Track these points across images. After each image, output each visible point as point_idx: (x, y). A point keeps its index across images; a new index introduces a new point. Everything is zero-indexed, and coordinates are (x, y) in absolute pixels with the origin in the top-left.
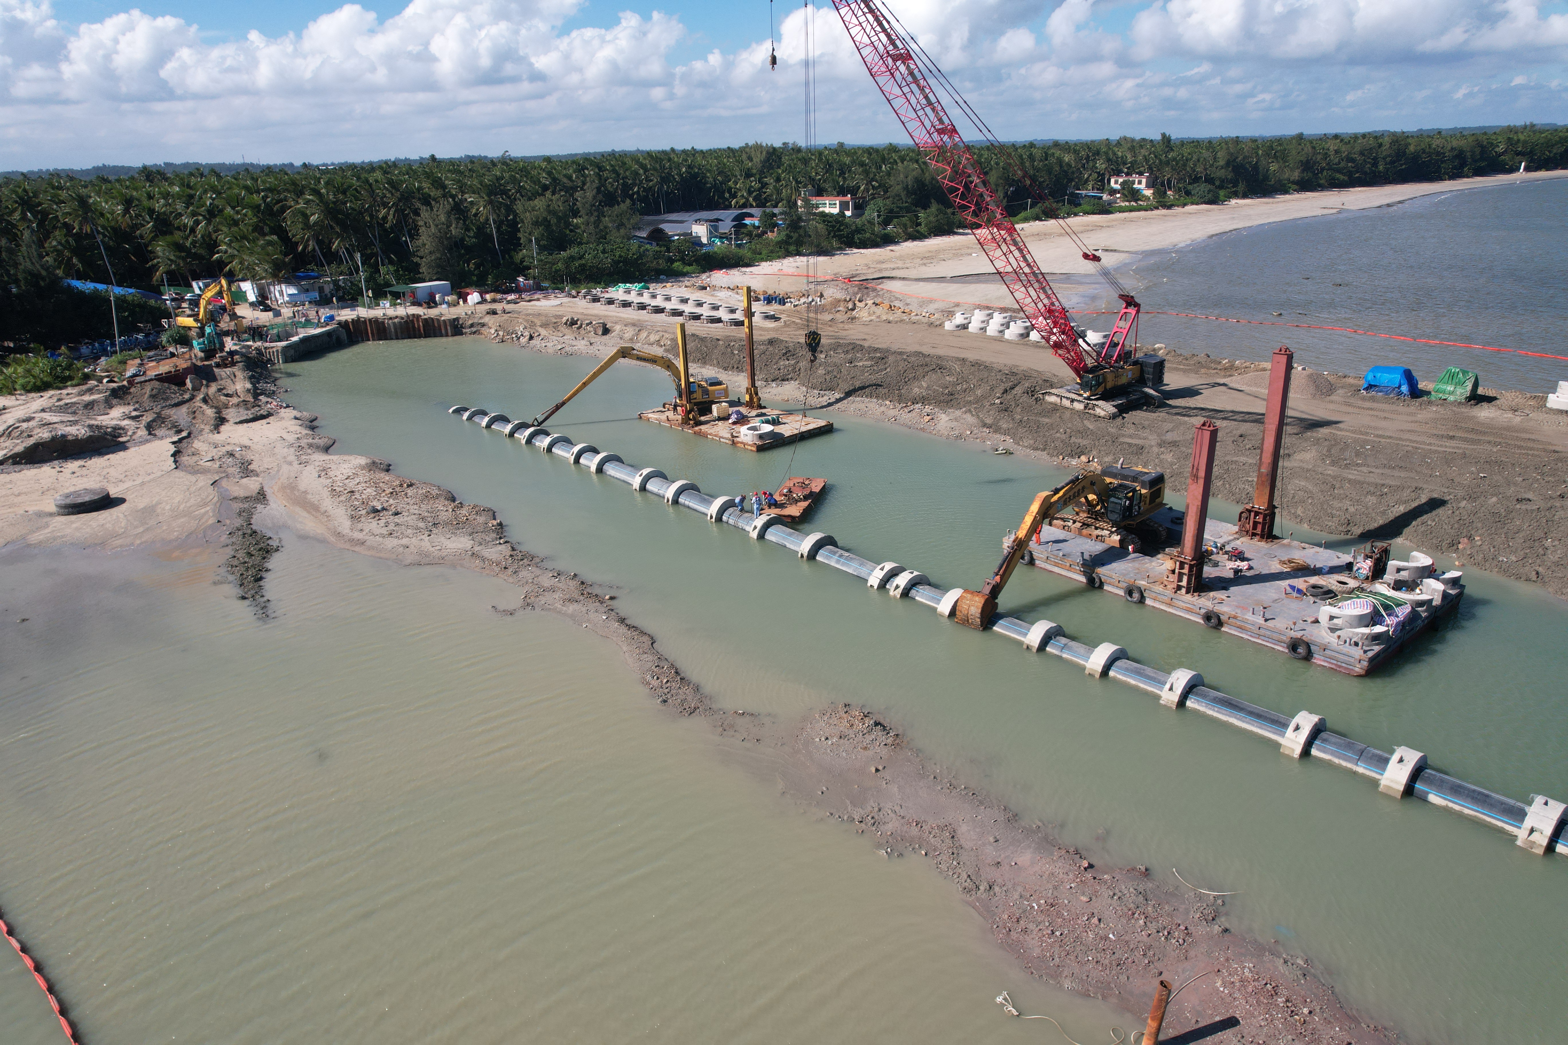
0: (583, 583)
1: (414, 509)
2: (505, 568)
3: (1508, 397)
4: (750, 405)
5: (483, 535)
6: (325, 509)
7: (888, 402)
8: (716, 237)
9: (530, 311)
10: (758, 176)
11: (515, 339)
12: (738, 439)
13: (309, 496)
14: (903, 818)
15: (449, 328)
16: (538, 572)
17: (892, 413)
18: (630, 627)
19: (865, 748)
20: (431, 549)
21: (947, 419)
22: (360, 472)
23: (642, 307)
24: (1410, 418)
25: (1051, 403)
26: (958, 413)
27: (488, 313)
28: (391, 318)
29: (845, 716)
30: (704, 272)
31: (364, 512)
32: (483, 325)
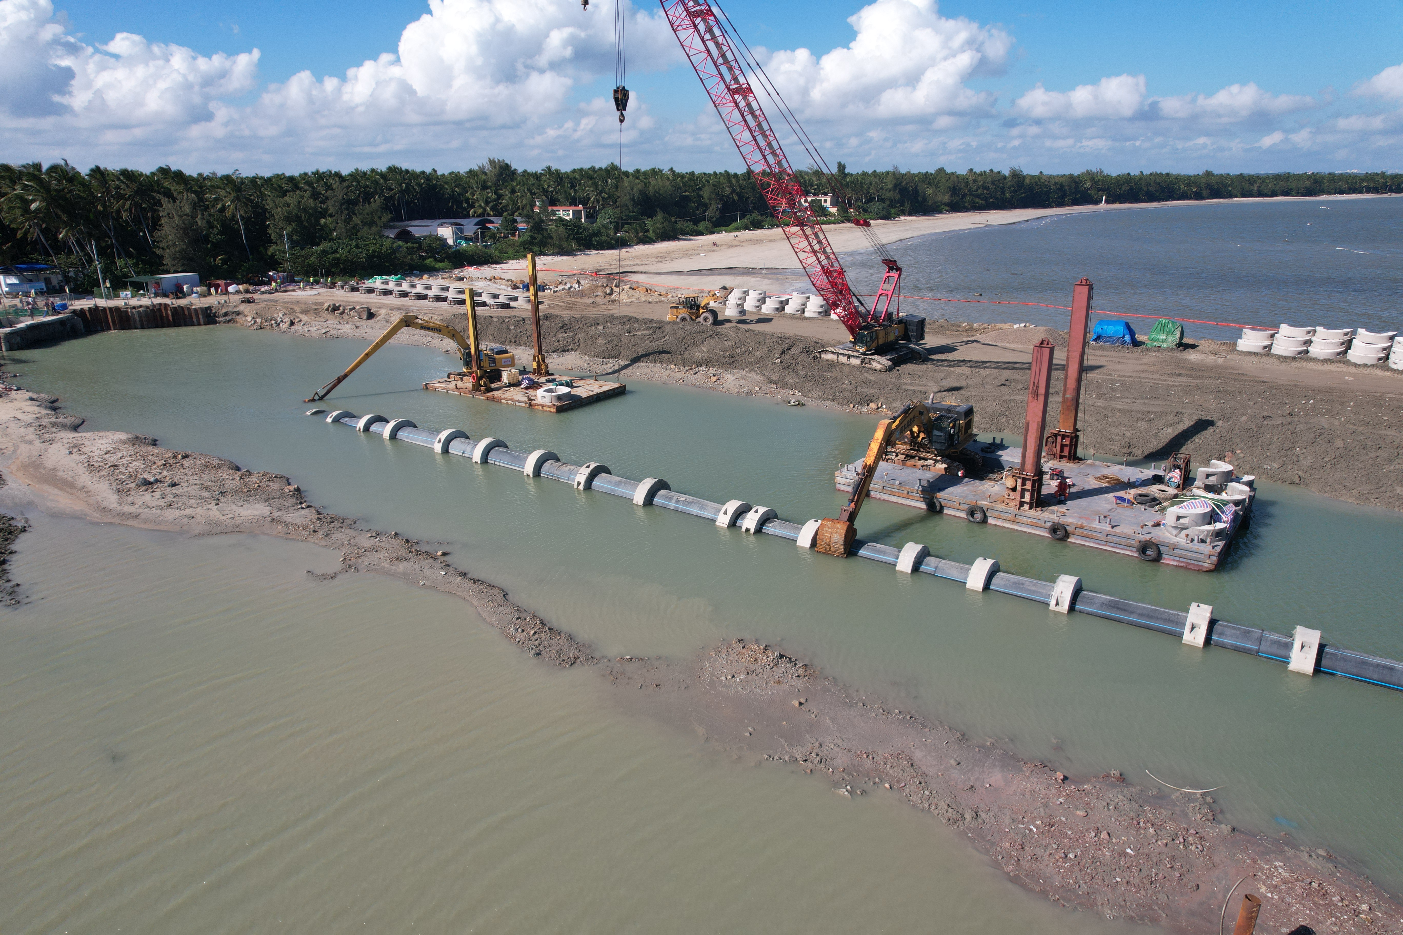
0: (407, 541)
1: (193, 479)
2: (315, 531)
3: (1204, 344)
4: (538, 371)
5: (281, 501)
6: (82, 484)
7: (672, 366)
8: (461, 238)
9: (286, 300)
10: (493, 188)
11: (274, 325)
12: (535, 402)
13: (60, 473)
14: (849, 751)
15: (201, 317)
16: (352, 533)
17: (678, 375)
18: (475, 581)
19: (779, 682)
20: (222, 518)
21: (734, 378)
22: (121, 447)
23: (404, 294)
24: (1139, 362)
25: (828, 361)
26: (742, 373)
27: (243, 302)
28: (134, 308)
29: (744, 651)
30: (456, 268)
31: (133, 485)
32: (238, 313)
